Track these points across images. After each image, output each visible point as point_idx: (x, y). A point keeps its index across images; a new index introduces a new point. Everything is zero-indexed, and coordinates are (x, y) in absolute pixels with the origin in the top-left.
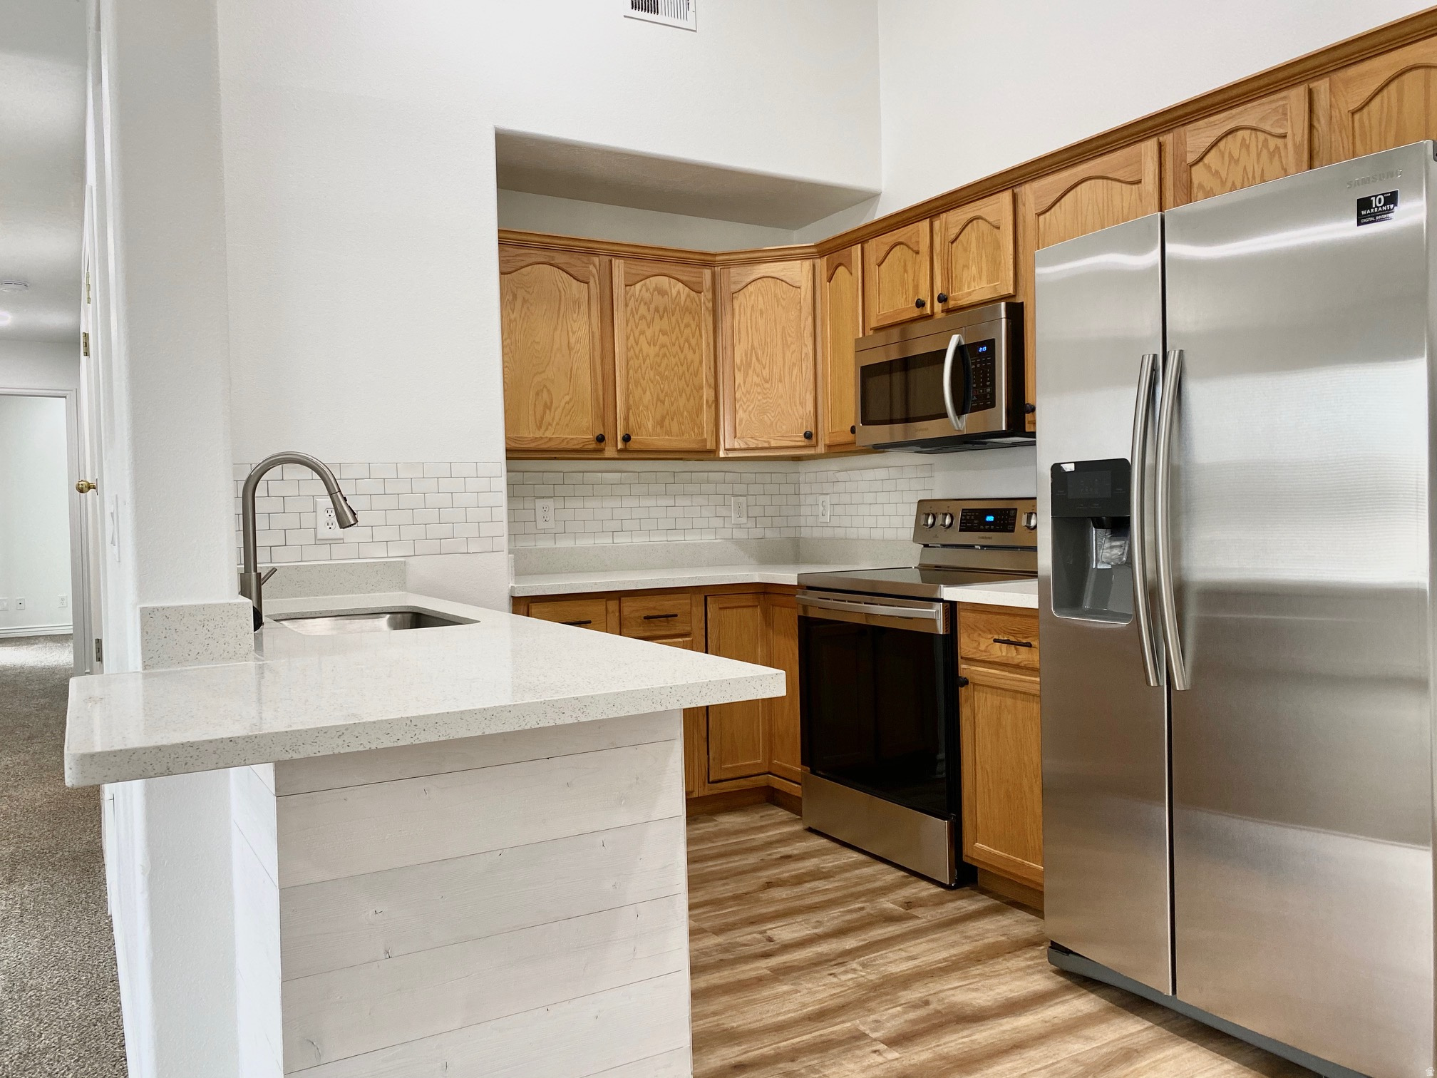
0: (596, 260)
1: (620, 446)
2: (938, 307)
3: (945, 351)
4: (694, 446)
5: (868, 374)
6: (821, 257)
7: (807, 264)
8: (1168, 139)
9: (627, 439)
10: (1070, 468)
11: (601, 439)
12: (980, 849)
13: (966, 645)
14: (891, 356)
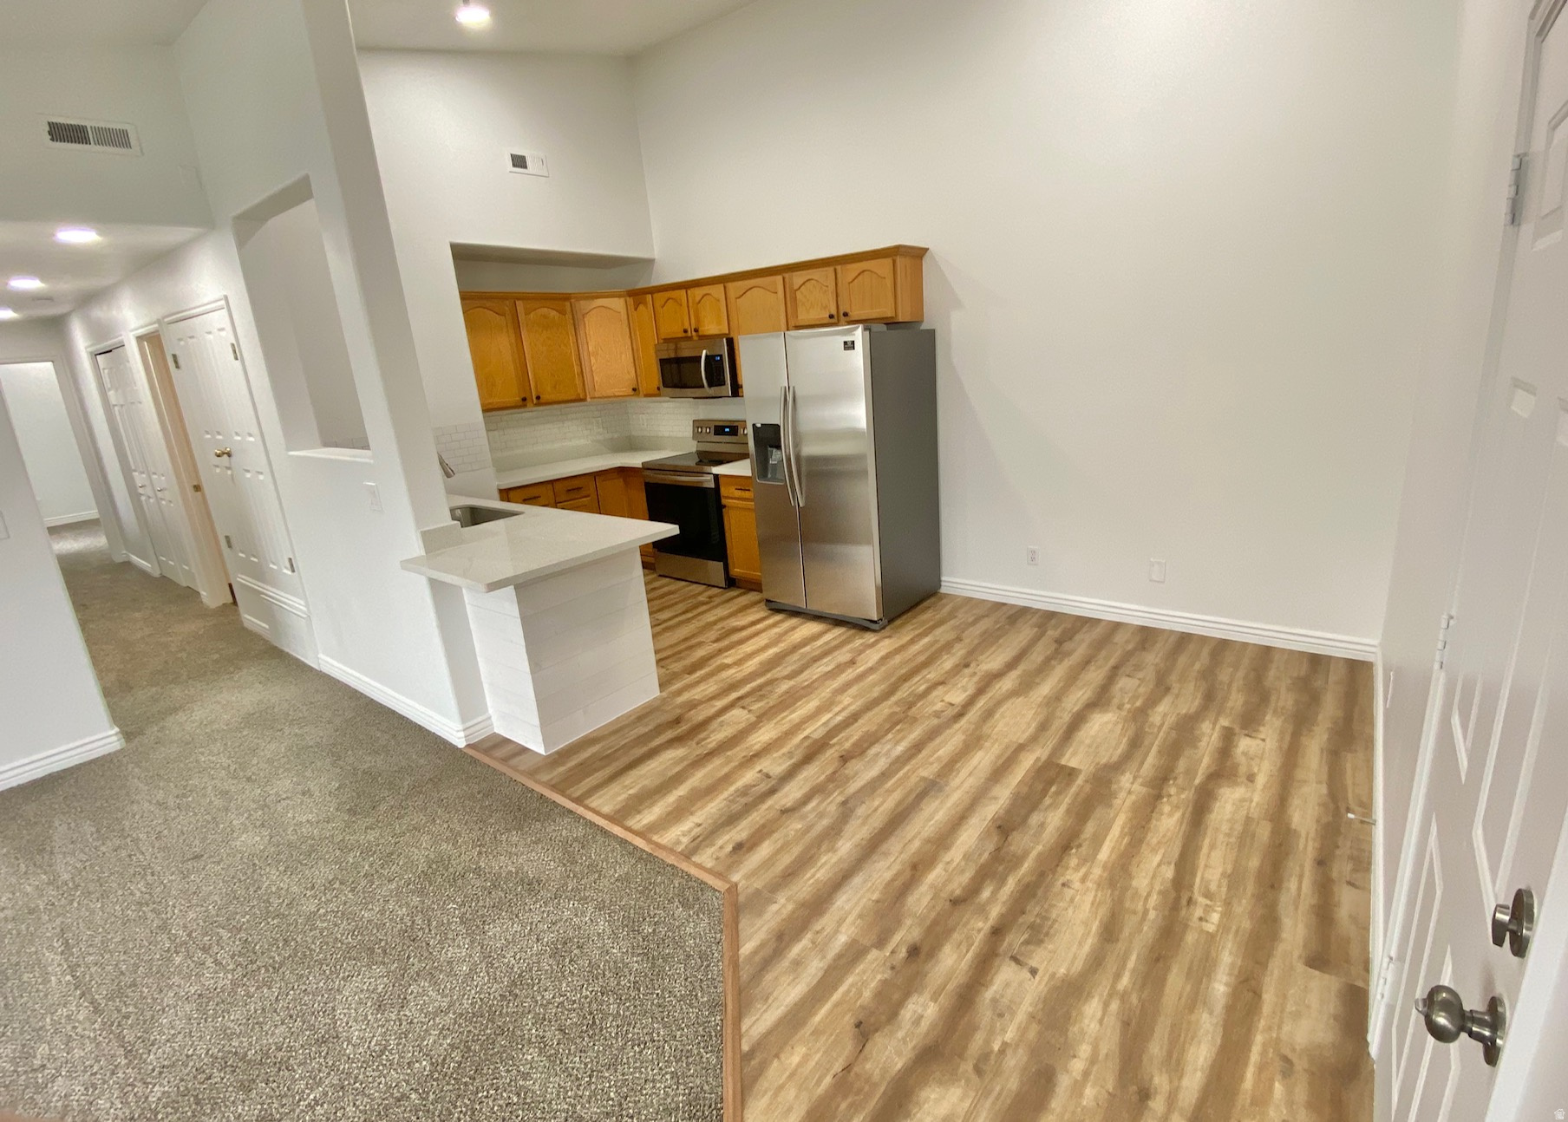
0: (507, 302)
1: (535, 401)
2: (694, 333)
3: (701, 357)
4: (573, 397)
5: (664, 363)
6: (630, 296)
7: (622, 300)
8: (787, 275)
9: (538, 398)
10: (759, 425)
11: (524, 399)
12: (736, 571)
13: (724, 491)
14: (673, 356)
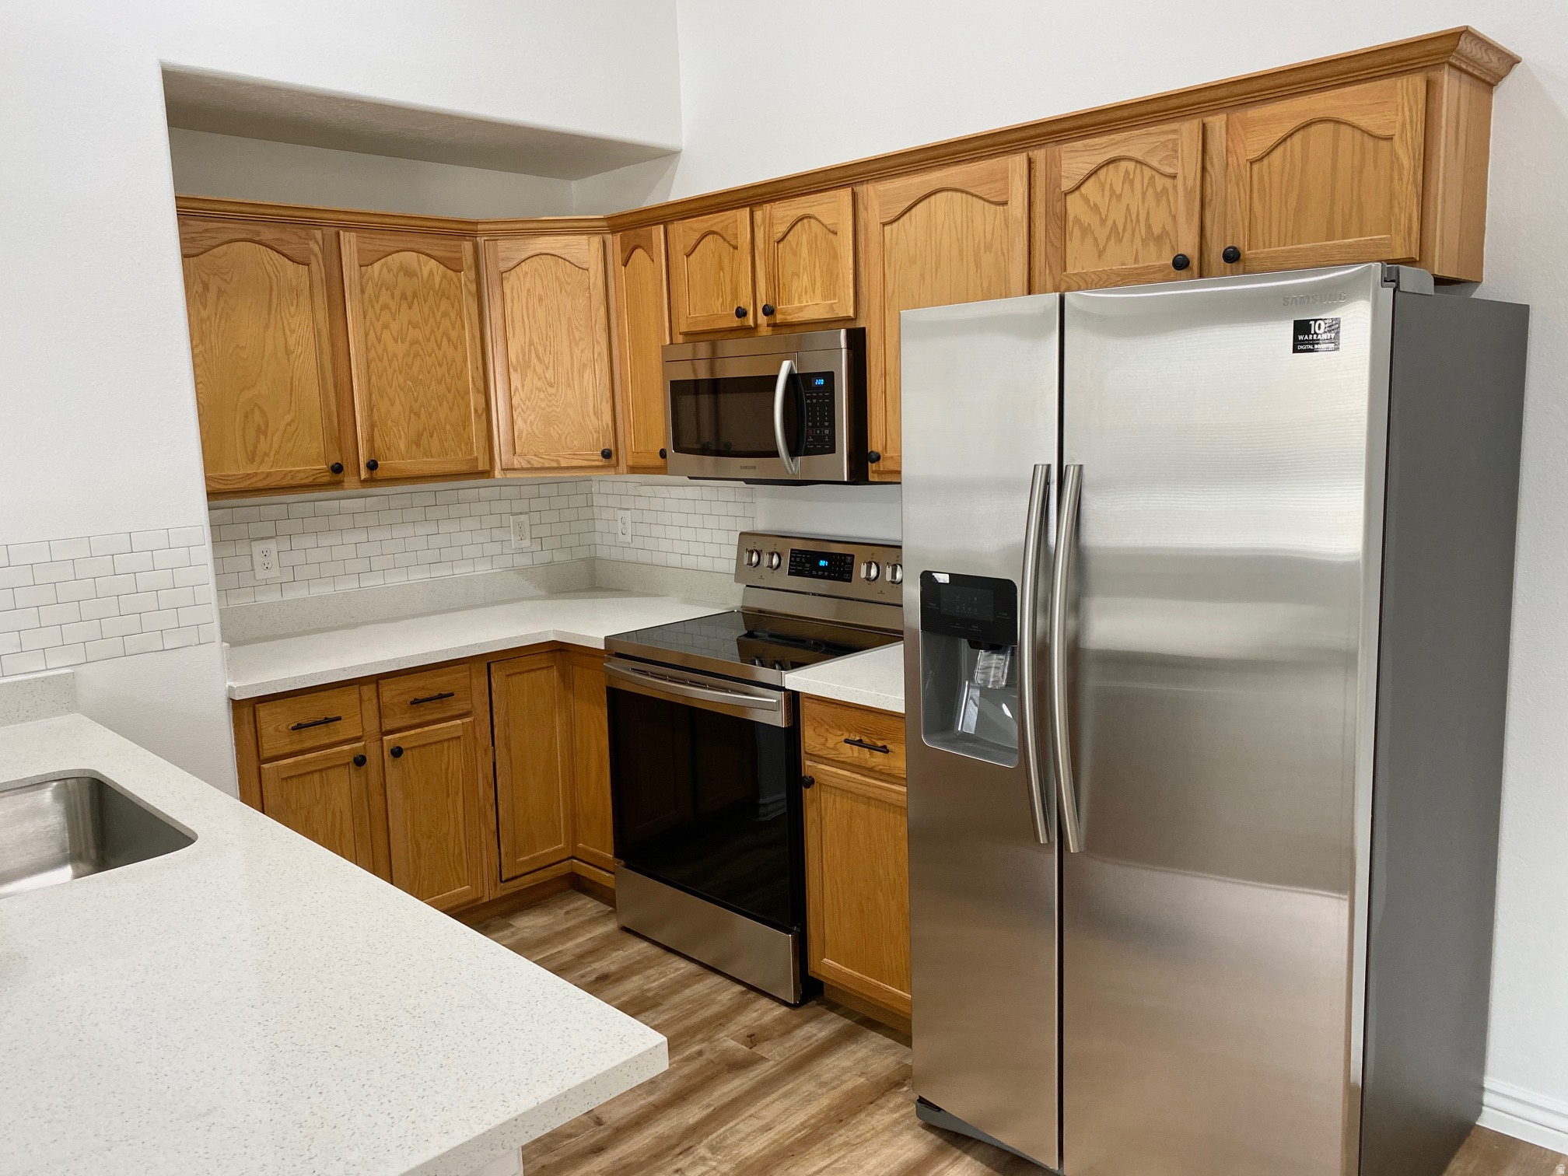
0: (318, 234)
1: (364, 475)
2: (762, 319)
3: (776, 377)
4: (463, 468)
5: (679, 390)
6: (613, 232)
7: (596, 240)
8: (1039, 155)
9: (372, 466)
10: (944, 578)
11: (337, 469)
12: (828, 965)
13: (810, 739)
14: (703, 374)
